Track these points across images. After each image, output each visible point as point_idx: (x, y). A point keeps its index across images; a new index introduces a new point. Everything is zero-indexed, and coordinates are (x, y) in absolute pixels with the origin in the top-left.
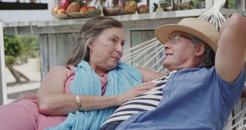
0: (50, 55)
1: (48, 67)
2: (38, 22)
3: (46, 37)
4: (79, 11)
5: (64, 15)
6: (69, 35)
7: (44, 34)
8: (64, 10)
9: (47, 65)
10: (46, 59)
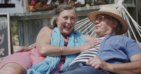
0: (24, 32)
1: (23, 39)
2: (19, 14)
3: (21, 22)
4: (42, 7)
5: (34, 10)
6: (36, 20)
7: (21, 21)
8: (34, 6)
9: (22, 38)
10: (22, 34)
